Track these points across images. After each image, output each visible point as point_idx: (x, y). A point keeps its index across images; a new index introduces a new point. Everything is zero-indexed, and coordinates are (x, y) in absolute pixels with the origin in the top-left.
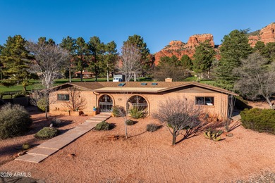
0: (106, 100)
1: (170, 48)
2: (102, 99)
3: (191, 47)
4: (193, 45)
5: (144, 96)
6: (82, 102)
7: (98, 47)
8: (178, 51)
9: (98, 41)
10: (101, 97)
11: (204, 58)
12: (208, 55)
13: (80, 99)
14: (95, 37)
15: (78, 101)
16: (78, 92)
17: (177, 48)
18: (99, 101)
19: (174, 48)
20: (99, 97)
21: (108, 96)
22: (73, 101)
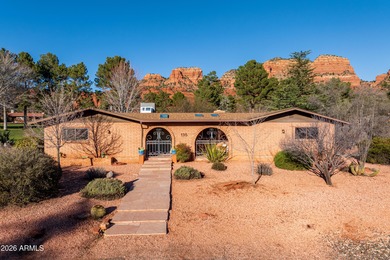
0: (159, 137)
1: (146, 84)
2: (151, 136)
3: (175, 84)
4: (177, 81)
5: (223, 128)
6: (113, 141)
7: (55, 70)
8: (157, 88)
9: (55, 60)
10: (151, 133)
11: (212, 95)
12: (215, 92)
13: (109, 137)
14: (50, 55)
15: (105, 139)
16: (105, 124)
17: (155, 85)
18: (147, 138)
19: (151, 84)
20: (146, 132)
21: (163, 130)
22: (95, 141)
